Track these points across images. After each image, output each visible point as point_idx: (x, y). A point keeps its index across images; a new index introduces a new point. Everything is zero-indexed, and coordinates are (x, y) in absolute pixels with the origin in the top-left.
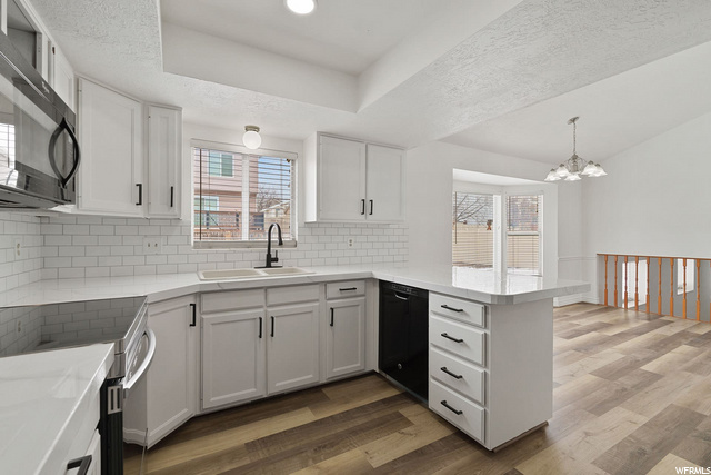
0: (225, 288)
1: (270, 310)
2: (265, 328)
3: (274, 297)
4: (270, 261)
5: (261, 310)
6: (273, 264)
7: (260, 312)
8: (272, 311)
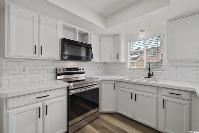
0: (122, 81)
1: (136, 91)
2: (134, 97)
3: (137, 87)
4: (150, 76)
5: (133, 91)
6: (151, 77)
7: (132, 91)
8: (136, 92)
